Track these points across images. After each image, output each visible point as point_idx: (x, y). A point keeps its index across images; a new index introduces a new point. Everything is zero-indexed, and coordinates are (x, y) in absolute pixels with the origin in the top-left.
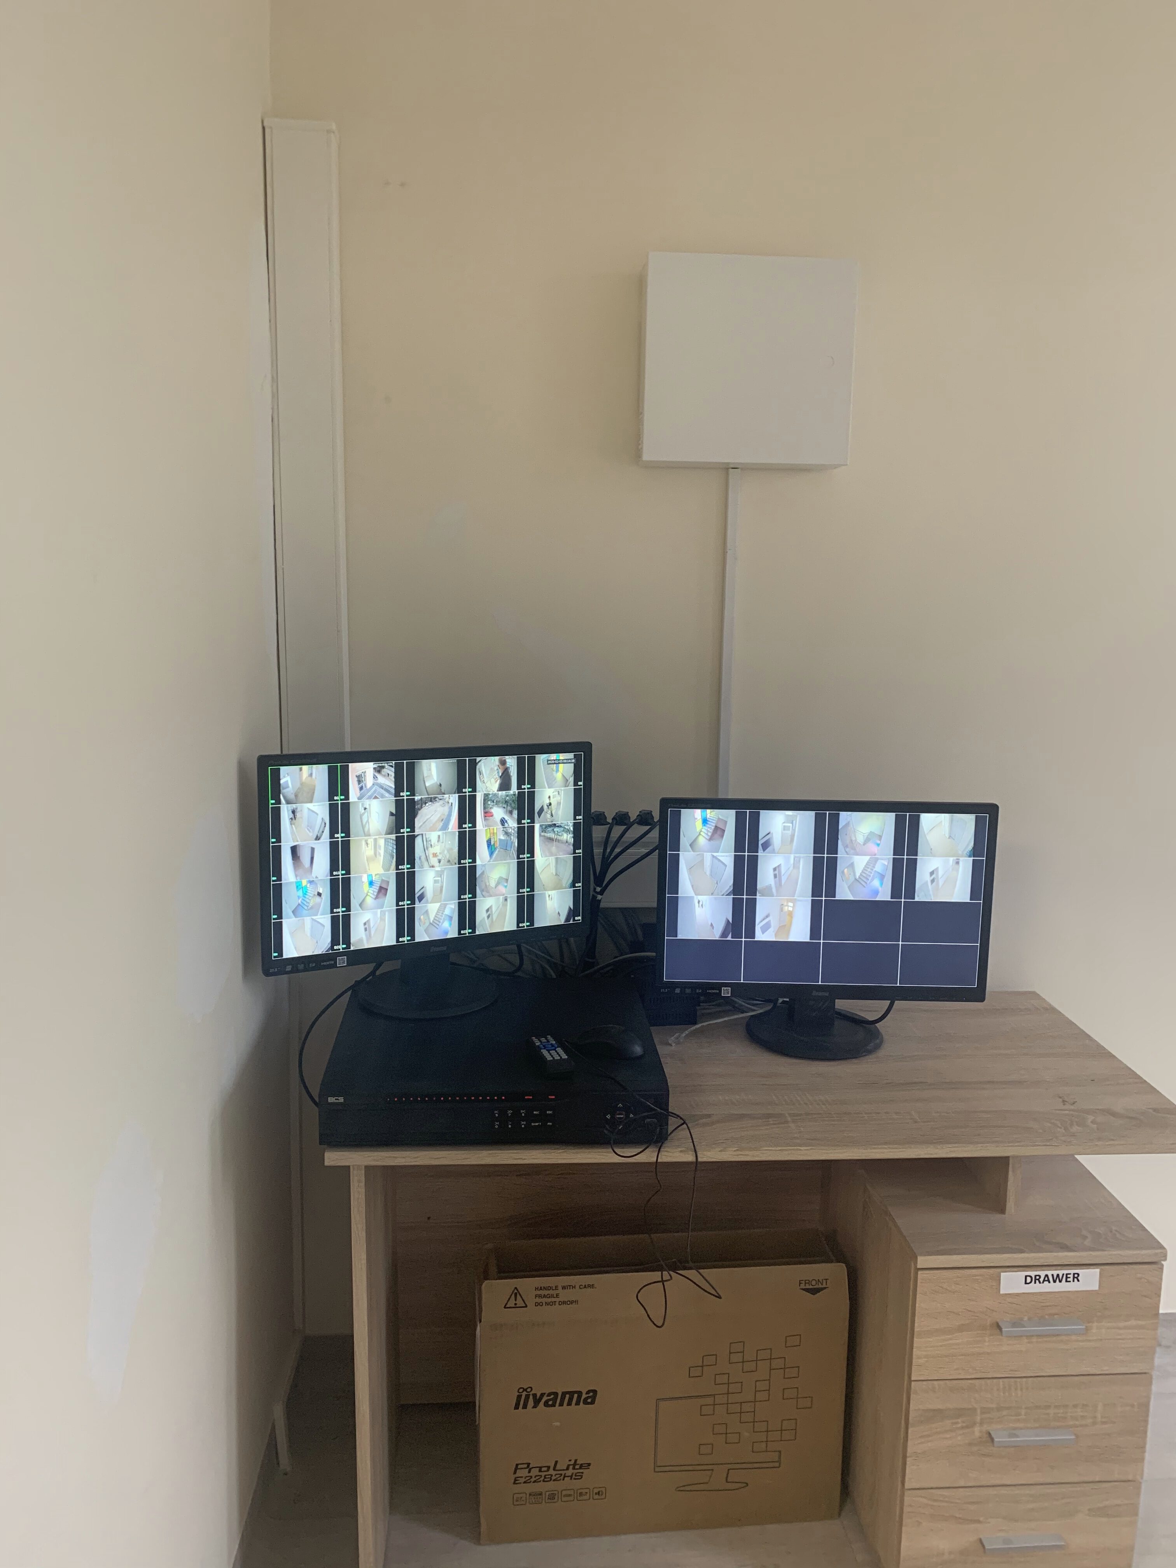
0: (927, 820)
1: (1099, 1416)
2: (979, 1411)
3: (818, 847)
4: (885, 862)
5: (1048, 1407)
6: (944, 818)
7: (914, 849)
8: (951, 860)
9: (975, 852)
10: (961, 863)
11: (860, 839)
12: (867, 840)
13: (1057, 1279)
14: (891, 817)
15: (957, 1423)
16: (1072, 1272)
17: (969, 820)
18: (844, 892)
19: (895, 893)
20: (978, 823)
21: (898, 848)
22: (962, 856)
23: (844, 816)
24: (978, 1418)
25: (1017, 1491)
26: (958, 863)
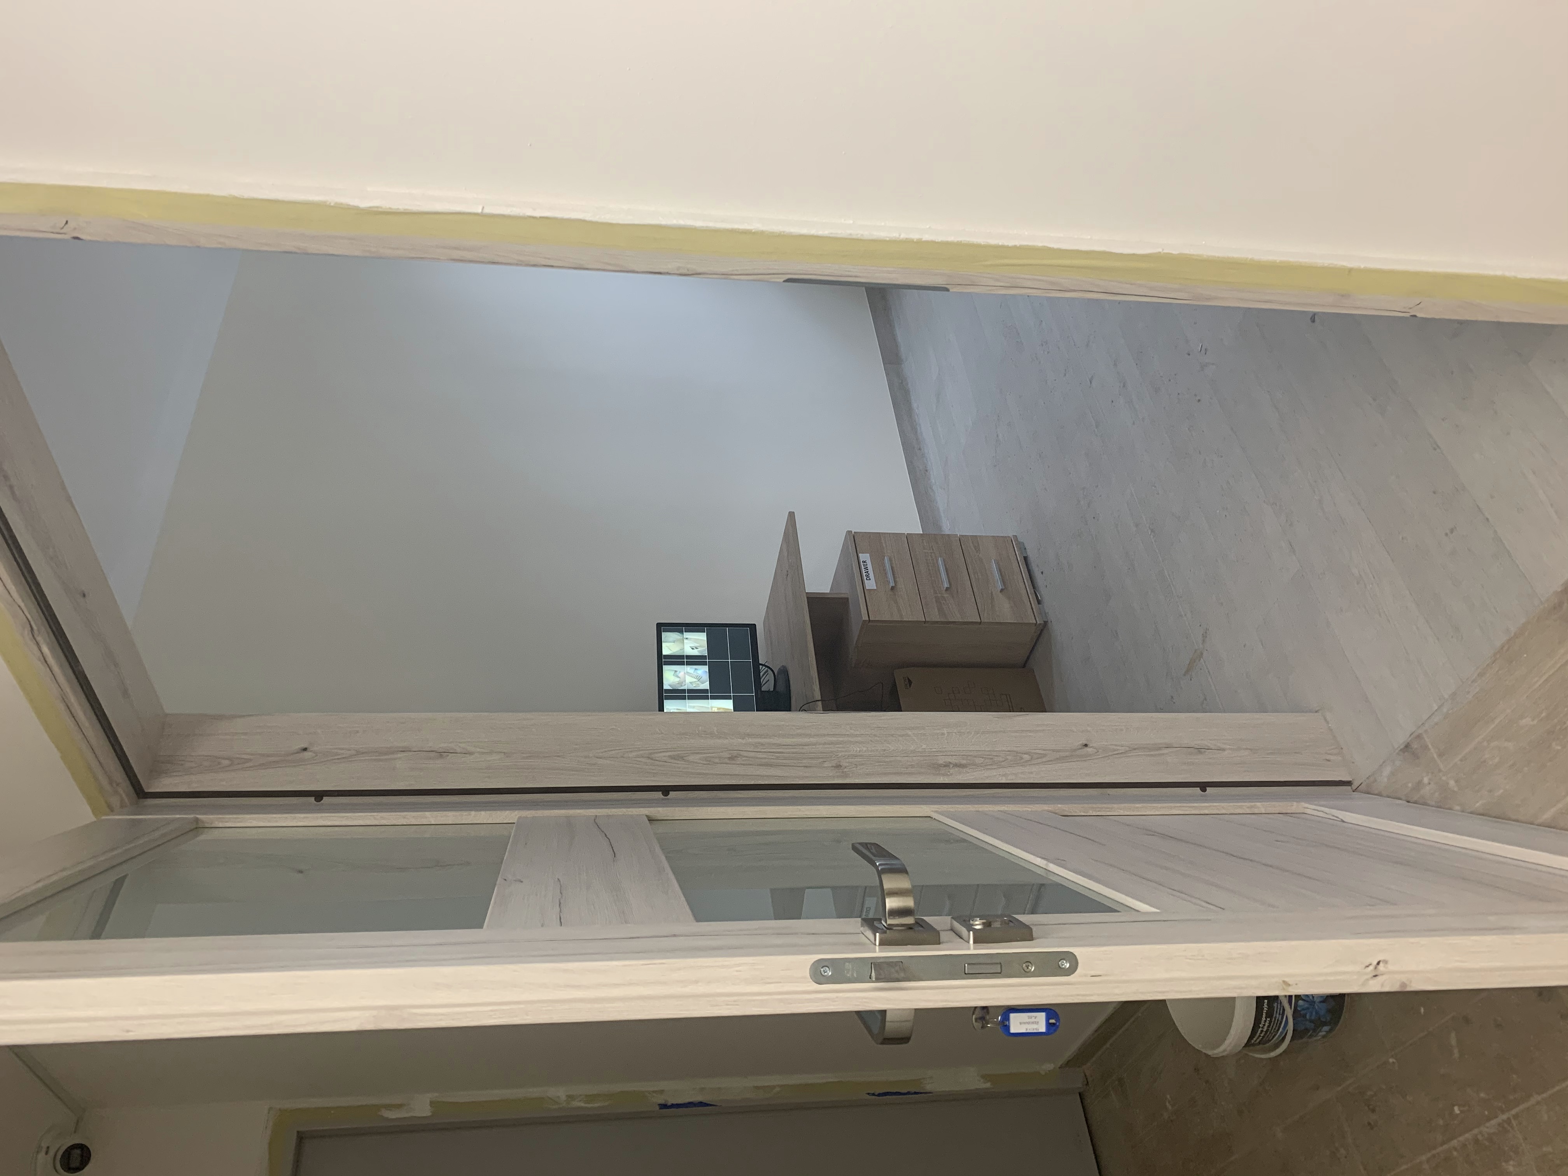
0: (666, 651)
1: (929, 552)
2: (936, 595)
3: (684, 698)
4: (690, 669)
5: (929, 570)
6: (664, 645)
7: (682, 657)
8: (685, 641)
9: (681, 632)
10: (687, 637)
11: (678, 680)
12: (678, 677)
13: (866, 568)
14: (665, 668)
15: (944, 603)
16: (862, 564)
17: (664, 635)
18: (706, 686)
19: (704, 664)
20: (665, 631)
21: (682, 664)
22: (683, 637)
23: (666, 687)
24: (939, 595)
25: (973, 580)
26: (687, 638)
